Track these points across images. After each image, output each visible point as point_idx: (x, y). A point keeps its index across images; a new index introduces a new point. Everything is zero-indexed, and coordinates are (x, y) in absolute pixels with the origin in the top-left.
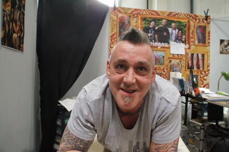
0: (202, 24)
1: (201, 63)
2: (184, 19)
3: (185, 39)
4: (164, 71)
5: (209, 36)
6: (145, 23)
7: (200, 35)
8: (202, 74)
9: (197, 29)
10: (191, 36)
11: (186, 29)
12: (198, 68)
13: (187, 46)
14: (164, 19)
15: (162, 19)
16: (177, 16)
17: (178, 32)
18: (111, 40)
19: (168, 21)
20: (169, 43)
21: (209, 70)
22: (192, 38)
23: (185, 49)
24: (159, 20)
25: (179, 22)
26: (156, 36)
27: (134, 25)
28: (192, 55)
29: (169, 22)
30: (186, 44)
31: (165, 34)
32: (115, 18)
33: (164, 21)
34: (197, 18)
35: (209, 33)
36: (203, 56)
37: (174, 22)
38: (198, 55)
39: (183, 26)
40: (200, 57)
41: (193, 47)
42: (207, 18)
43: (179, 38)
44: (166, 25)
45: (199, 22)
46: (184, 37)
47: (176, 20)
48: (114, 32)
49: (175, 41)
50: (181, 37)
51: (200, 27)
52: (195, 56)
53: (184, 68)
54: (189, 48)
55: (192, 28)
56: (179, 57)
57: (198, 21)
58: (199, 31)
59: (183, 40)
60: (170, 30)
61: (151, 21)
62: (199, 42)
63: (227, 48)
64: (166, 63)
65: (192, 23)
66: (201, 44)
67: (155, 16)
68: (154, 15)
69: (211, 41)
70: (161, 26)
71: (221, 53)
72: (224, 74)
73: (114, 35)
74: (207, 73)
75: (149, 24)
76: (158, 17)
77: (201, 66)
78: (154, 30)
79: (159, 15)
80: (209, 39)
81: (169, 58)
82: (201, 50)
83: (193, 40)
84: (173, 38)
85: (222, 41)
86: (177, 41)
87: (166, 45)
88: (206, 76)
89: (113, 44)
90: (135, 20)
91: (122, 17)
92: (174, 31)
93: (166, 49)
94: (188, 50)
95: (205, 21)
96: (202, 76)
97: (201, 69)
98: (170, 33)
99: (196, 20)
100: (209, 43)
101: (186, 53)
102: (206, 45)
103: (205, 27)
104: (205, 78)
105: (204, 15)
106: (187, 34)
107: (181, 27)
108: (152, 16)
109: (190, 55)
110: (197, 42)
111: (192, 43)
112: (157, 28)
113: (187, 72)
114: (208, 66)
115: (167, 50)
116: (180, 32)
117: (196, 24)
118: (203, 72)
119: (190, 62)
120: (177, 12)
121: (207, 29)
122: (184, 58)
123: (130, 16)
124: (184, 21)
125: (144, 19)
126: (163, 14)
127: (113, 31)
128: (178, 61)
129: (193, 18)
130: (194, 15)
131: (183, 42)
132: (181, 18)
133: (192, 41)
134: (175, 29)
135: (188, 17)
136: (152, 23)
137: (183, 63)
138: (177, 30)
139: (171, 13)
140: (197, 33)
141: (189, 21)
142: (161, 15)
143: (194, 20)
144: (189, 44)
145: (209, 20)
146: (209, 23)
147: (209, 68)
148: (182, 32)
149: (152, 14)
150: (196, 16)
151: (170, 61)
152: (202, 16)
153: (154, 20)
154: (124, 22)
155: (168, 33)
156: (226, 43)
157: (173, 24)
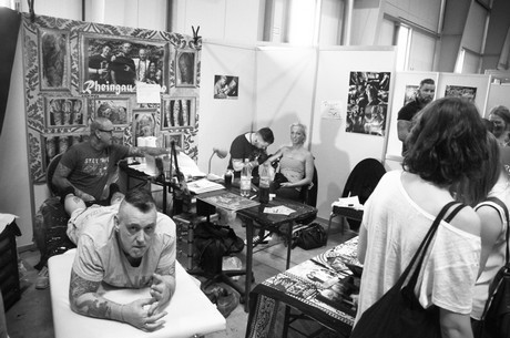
0: (189, 51)
1: (185, 115)
2: (160, 41)
3: (161, 77)
4: (127, 134)
5: (198, 70)
6: (93, 49)
7: (185, 69)
8: (187, 133)
9: (180, 59)
10: (171, 71)
11: (163, 59)
12: (181, 123)
13: (164, 89)
14: (126, 42)
15: (123, 42)
16: (148, 36)
17: (150, 65)
18: (30, 83)
19: (133, 45)
20: (134, 85)
21: (197, 127)
22: (172, 74)
23: (161, 93)
24: (118, 44)
25: (152, 47)
26: (113, 73)
27: (73, 53)
28: (172, 103)
29: (135, 48)
30: (162, 86)
31: (128, 68)
32: (34, 38)
33: (127, 45)
34: (182, 40)
35: (199, 65)
36: (189, 103)
38: (180, 102)
39: (158, 54)
40: (184, 106)
41: (173, 90)
42: (196, 39)
43: (152, 75)
44: (130, 52)
45: (183, 47)
46: (159, 72)
47: (146, 43)
48: (33, 68)
49: (145, 81)
50: (155, 73)
51: (185, 54)
52: (176, 104)
53: (159, 127)
54: (167, 92)
55: (172, 57)
56: (151, 108)
57: (182, 44)
58: (183, 62)
59: (158, 78)
60: (136, 61)
61: (104, 46)
62: (183, 81)
63: (224, 89)
64: (130, 119)
65: (172, 49)
66: (186, 84)
67: (111, 37)
68: (108, 33)
69: (201, 78)
70: (120, 54)
71: (216, 97)
72: (217, 151)
73: (33, 72)
74: (195, 130)
75: (100, 50)
76: (115, 37)
77: (185, 119)
78: (109, 62)
79: (119, 34)
80: (199, 75)
81: (134, 111)
82: (184, 94)
83: (173, 77)
84: (142, 75)
85: (217, 78)
86: (148, 80)
87: (130, 89)
88: (194, 135)
89: (33, 90)
90: (74, 42)
91: (49, 37)
92: (143, 64)
93: (128, 96)
94: (165, 96)
95: (193, 45)
96: (187, 136)
97: (186, 124)
98: (137, 67)
99: (179, 43)
100: (198, 82)
101: (162, 100)
103: (193, 54)
104: (192, 138)
105: (192, 35)
106: (163, 68)
107: (156, 57)
108: (106, 36)
109: (168, 104)
110: (179, 81)
111: (172, 84)
112: (113, 58)
113: (163, 132)
114: (196, 120)
115: (132, 97)
116: (153, 64)
117: (179, 51)
118: (188, 130)
119: (168, 116)
120: (149, 28)
122: (159, 110)
123: (64, 36)
124: (160, 45)
125: (91, 42)
126: (125, 32)
127: (31, 65)
128: (149, 115)
129: (175, 40)
130: (177, 35)
131: (157, 82)
132: (156, 41)
133: (172, 80)
134: (144, 60)
135: (167, 37)
136: (106, 49)
137: (158, 118)
138: (148, 62)
139: (139, 31)
140: (180, 65)
141: (167, 45)
142: (121, 33)
143: (176, 43)
144: (167, 85)
145: (199, 44)
146: (199, 50)
147: (197, 122)
148: (156, 65)
149: (105, 33)
150: (180, 37)
151: (137, 116)
152: (188, 37)
153: (110, 43)
154: (54, 48)
155: (133, 66)
156: (223, 81)
157: (142, 51)
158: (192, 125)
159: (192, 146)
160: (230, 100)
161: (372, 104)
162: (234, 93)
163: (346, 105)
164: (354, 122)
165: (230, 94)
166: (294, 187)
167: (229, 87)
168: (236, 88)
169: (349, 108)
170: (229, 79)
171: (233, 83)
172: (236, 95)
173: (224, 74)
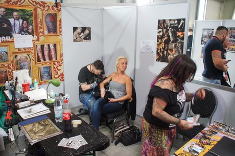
0: (52, 12)
1: (53, 53)
2: (28, 6)
3: (33, 30)
4: (10, 68)
5: (60, 25)
7: (50, 24)
8: (55, 65)
9: (46, 17)
10: (40, 26)
11: (33, 18)
12: (51, 58)
13: (35, 38)
16: (19, 3)
17: (23, 23)
19: (7, 9)
20: (11, 36)
21: (62, 60)
22: (41, 28)
23: (33, 40)
25: (23, 10)
28: (42, 47)
29: (10, 11)
30: (33, 36)
31: (5, 26)
33: (2, 10)
34: (46, 5)
35: (60, 21)
36: (55, 46)
37: (16, 11)
38: (49, 45)
39: (28, 15)
40: (52, 48)
41: (42, 38)
43: (25, 29)
44: (6, 15)
45: (48, 10)
46: (30, 27)
47: (18, 8)
49: (20, 33)
50: (27, 28)
52: (46, 47)
53: (34, 62)
54: (38, 40)
55: (40, 17)
56: (26, 51)
57: (46, 8)
58: (48, 20)
59: (30, 31)
60: (12, 21)
62: (49, 32)
63: (81, 36)
64: (11, 58)
65: (39, 11)
66: (52, 34)
69: (63, 29)
71: (75, 41)
72: (51, 82)
74: (61, 63)
77: (53, 56)
80: (61, 28)
81: (13, 53)
82: (52, 40)
83: (42, 30)
84: (17, 29)
85: (75, 29)
86: (23, 33)
87: (9, 39)
88: (60, 66)
92: (17, 22)
93: (8, 44)
94: (36, 42)
95: (55, 8)
96: (55, 66)
97: (54, 59)
98: (12, 25)
99: (44, 7)
100: (61, 32)
101: (34, 45)
102: (58, 34)
103: (56, 14)
104: (59, 68)
105: (53, 2)
106: (34, 24)
107: (25, 17)
109: (39, 47)
110: (46, 32)
111: (41, 34)
113: (37, 65)
114: (61, 56)
115: (11, 44)
116: (25, 22)
117: (45, 13)
118: (56, 63)
119: (40, 55)
121: (58, 17)
122: (33, 51)
124: (30, 9)
128: (26, 55)
129: (40, 5)
130: (42, 2)
131: (30, 34)
132: (26, 6)
133: (41, 32)
134: (18, 19)
135: (34, 4)
137: (32, 56)
138: (21, 20)
140: (46, 23)
141: (35, 9)
143: (42, 8)
144: (37, 35)
145: (59, 7)
146: (59, 11)
147: (62, 58)
148: (28, 23)
150: (44, 3)
151: (16, 56)
152: (51, 3)
155: (9, 24)
156: (79, 30)
157: (15, 14)
158: (58, 59)
159: (59, 73)
160: (85, 43)
161: (173, 42)
162: (88, 37)
163: (156, 43)
164: (161, 54)
165: (85, 38)
166: (117, 102)
167: (84, 34)
168: (89, 35)
169: (158, 45)
170: (84, 29)
171: (87, 32)
172: (90, 39)
173: (80, 26)
